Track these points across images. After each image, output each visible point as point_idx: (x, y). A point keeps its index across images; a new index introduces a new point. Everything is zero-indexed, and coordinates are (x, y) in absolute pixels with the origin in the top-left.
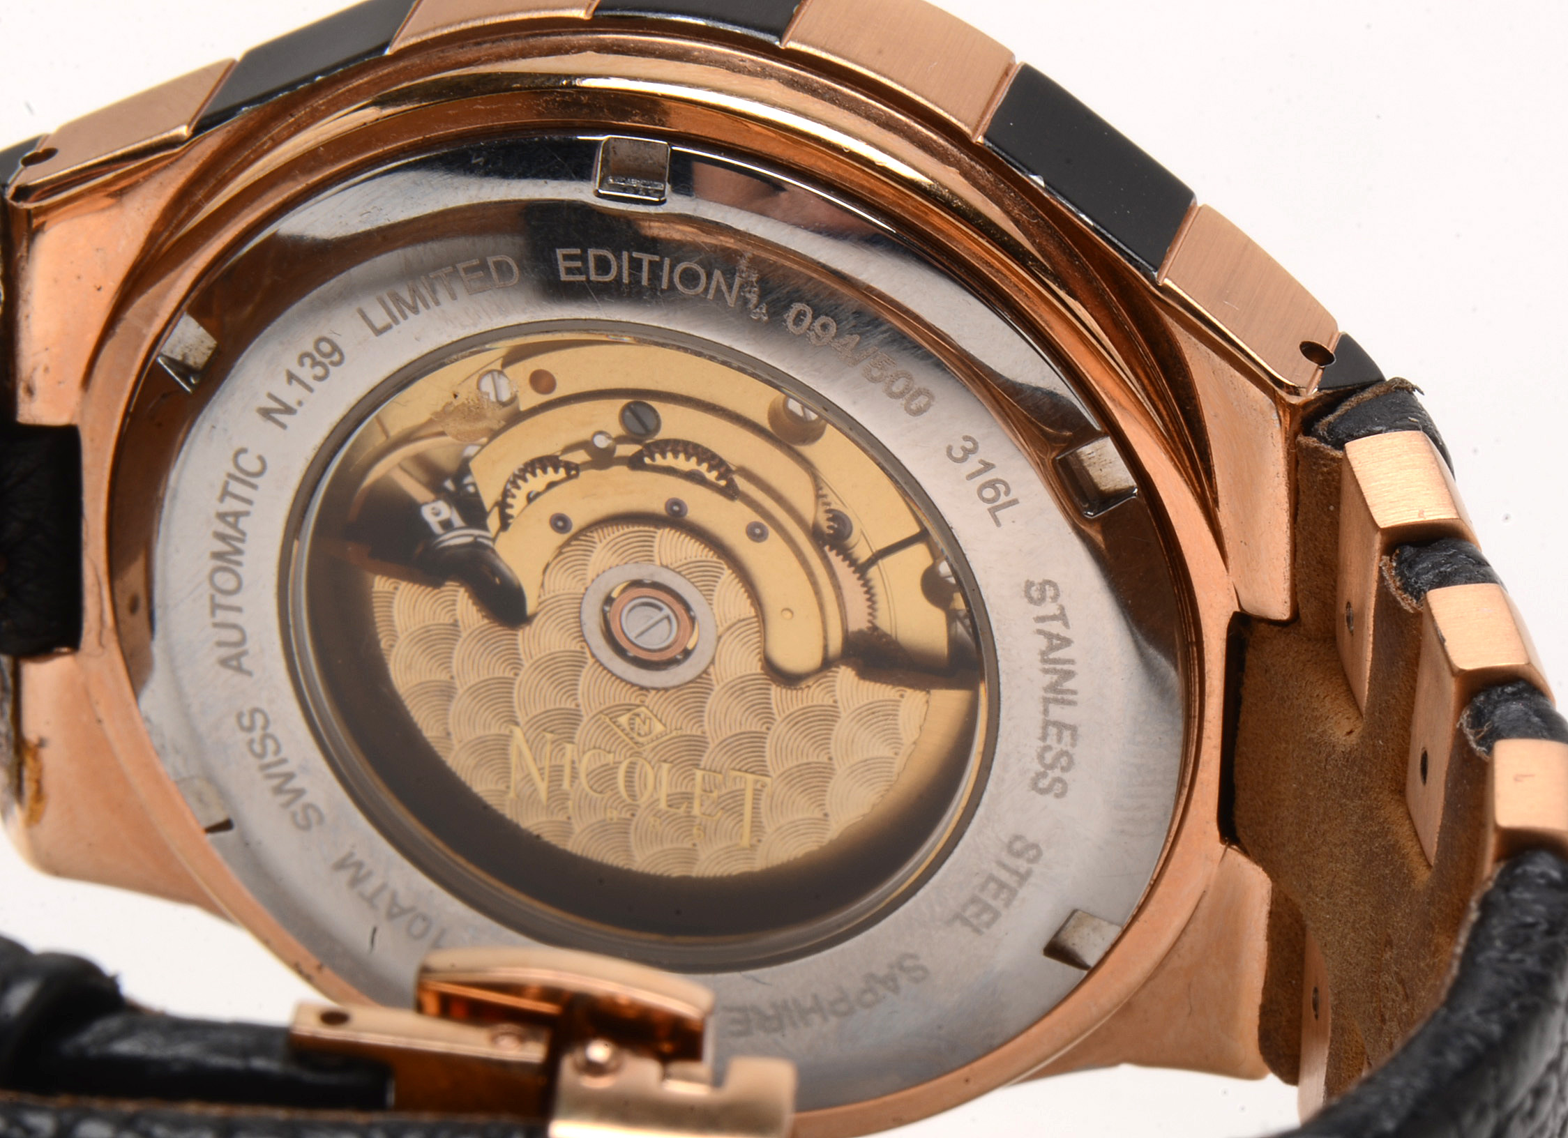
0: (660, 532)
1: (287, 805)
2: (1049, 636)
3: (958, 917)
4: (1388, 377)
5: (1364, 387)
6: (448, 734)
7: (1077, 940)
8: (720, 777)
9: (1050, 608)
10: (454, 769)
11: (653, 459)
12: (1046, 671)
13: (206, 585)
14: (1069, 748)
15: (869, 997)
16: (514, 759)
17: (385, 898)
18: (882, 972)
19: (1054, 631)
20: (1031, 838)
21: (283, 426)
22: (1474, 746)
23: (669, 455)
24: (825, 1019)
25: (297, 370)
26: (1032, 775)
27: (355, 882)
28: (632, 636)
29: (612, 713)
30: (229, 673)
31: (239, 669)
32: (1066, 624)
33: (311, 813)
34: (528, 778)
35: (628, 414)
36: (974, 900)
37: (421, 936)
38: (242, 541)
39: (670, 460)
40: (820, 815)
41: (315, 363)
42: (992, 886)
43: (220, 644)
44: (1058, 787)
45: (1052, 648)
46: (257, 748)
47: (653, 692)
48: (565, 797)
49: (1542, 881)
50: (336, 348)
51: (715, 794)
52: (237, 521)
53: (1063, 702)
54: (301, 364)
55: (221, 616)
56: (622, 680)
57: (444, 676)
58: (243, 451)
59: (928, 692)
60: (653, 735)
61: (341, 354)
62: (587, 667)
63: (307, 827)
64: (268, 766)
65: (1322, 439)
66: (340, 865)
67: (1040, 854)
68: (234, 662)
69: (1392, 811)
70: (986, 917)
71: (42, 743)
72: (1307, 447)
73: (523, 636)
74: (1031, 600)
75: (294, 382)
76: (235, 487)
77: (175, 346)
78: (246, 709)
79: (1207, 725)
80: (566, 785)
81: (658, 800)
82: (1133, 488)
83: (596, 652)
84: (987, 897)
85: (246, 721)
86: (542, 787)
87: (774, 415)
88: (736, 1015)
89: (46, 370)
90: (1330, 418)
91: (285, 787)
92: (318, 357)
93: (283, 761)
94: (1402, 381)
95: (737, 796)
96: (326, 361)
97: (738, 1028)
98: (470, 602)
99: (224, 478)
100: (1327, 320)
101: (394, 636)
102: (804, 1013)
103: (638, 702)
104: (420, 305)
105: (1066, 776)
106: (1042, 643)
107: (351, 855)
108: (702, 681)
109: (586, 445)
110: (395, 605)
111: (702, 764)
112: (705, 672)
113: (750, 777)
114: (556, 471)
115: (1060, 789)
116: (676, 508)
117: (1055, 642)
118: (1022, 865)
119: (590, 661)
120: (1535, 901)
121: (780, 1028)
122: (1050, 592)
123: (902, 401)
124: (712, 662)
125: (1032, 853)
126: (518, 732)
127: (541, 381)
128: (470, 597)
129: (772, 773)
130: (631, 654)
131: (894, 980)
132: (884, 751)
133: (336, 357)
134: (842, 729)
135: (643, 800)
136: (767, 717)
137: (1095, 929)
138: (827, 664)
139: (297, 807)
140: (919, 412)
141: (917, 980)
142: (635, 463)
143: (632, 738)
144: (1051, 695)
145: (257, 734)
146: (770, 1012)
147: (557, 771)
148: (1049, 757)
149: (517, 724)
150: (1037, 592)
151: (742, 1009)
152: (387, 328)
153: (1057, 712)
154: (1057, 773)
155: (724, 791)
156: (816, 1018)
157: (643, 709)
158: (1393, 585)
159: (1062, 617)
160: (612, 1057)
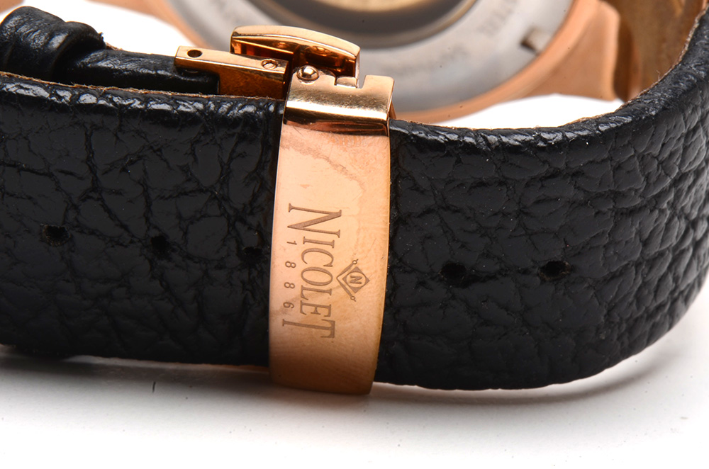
160: (314, 72)
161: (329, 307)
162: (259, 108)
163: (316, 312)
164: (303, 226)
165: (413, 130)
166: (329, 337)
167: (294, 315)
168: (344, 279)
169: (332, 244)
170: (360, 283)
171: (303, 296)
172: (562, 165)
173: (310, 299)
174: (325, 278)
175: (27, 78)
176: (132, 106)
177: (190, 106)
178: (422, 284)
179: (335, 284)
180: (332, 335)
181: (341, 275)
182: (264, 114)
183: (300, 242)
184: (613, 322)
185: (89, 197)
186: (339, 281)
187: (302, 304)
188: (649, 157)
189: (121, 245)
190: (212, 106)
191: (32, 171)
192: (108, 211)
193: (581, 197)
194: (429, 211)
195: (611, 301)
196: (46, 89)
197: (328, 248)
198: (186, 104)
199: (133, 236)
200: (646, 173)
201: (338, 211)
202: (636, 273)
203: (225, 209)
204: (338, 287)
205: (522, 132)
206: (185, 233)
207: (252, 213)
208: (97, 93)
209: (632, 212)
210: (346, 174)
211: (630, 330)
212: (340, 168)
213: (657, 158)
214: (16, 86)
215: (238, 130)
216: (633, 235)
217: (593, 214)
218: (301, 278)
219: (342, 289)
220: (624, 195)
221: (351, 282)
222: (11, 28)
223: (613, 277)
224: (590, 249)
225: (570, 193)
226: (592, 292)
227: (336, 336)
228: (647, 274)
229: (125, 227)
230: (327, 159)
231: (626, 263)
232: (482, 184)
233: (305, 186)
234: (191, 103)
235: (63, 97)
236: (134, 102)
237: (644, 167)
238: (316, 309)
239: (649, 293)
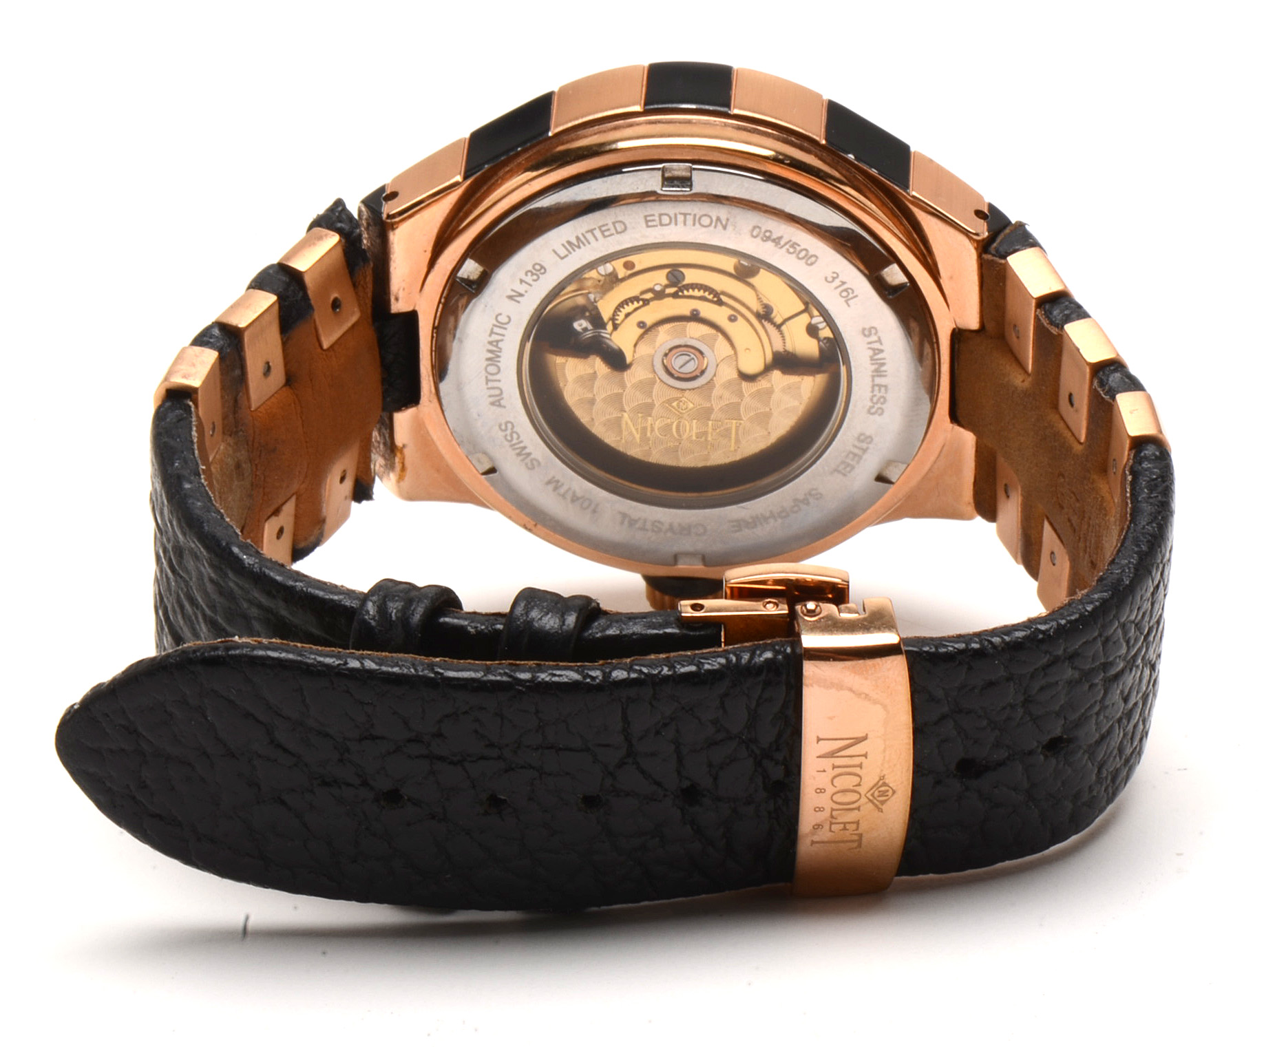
0: (689, 324)
1: (523, 460)
2: (874, 349)
3: (836, 470)
4: (1013, 222)
5: (1005, 227)
6: (593, 419)
7: (888, 472)
8: (720, 423)
9: (874, 338)
10: (595, 433)
11: (683, 292)
12: (873, 364)
13: (484, 372)
14: (885, 395)
15: (796, 509)
16: (624, 426)
17: (570, 494)
18: (801, 497)
19: (876, 347)
20: (868, 433)
21: (518, 302)
22: (1104, 396)
23: (691, 290)
24: (776, 520)
25: (524, 278)
26: (868, 407)
27: (556, 489)
28: (677, 369)
29: (669, 402)
30: (495, 408)
31: (500, 406)
32: (881, 344)
33: (535, 462)
34: (631, 433)
35: (670, 275)
36: (843, 462)
37: (588, 508)
38: (500, 352)
39: (691, 292)
40: (766, 433)
41: (533, 274)
42: (851, 456)
43: (490, 396)
44: (880, 411)
45: (875, 354)
46: (509, 438)
47: (688, 391)
48: (649, 439)
49: (1153, 458)
50: (542, 267)
51: (718, 431)
52: (497, 344)
53: (880, 376)
54: (526, 275)
55: (490, 384)
56: (674, 387)
57: (590, 396)
58: (500, 314)
59: (814, 376)
60: (688, 409)
61: (545, 270)
62: (657, 384)
63: (533, 468)
64: (514, 445)
65: (994, 255)
66: (549, 482)
67: (872, 439)
68: (497, 402)
69: (1053, 417)
70: (848, 469)
71: (404, 446)
72: (988, 260)
73: (627, 375)
74: (865, 335)
75: (523, 284)
76: (496, 330)
77: (464, 273)
78: (503, 422)
79: (942, 375)
80: (649, 434)
81: (692, 436)
82: (907, 283)
83: (660, 377)
84: (849, 461)
85: (503, 427)
86: (638, 436)
87: (736, 268)
88: (735, 524)
89: (404, 289)
90: (995, 245)
91: (522, 453)
92: (534, 272)
93: (521, 442)
94: (1020, 222)
95: (728, 430)
96: (538, 273)
97: (736, 528)
98: (602, 363)
99: (491, 327)
100: (979, 198)
101: (566, 381)
102: (766, 519)
103: (681, 396)
104: (581, 245)
105: (883, 406)
106: (871, 353)
107: (554, 477)
108: (711, 383)
109: (651, 290)
110: (567, 368)
111: (712, 418)
112: (712, 379)
113: (734, 421)
114: (638, 302)
115: (881, 412)
116: (695, 313)
117: (877, 351)
118: (864, 445)
119: (658, 381)
120: (1154, 468)
121: (755, 526)
122: (873, 331)
123: (804, 261)
124: (715, 375)
125: (869, 440)
126: (626, 415)
127: (629, 265)
128: (602, 360)
129: (744, 419)
130: (676, 376)
131: (807, 500)
132: (796, 403)
133: (543, 271)
134: (776, 396)
135: (685, 437)
136: (741, 395)
137: (895, 467)
138: (768, 369)
139: (528, 460)
140: (812, 264)
141: (817, 499)
142: (675, 295)
143: (678, 411)
144: (874, 374)
145: (509, 432)
146: (750, 520)
147: (644, 429)
148: (875, 399)
149: (625, 412)
150: (867, 332)
151: (737, 521)
152: (566, 256)
153: (878, 380)
154: (879, 405)
155: (722, 428)
156: (772, 521)
157: (684, 399)
158: (1045, 322)
159: (879, 341)
160: (817, 606)
161: (858, 823)
162: (776, 653)
163: (845, 829)
164: (832, 754)
165: (922, 646)
166: (856, 848)
167: (824, 835)
168: (872, 795)
169: (860, 766)
170: (887, 796)
171: (832, 817)
172: (1060, 652)
173: (839, 818)
174: (854, 797)
175: (554, 663)
176: (662, 673)
177: (714, 663)
178: (938, 782)
179: (864, 800)
180: (860, 845)
181: (869, 791)
182: (784, 657)
183: (829, 769)
184: (1102, 778)
185: (625, 763)
186: (867, 797)
187: (831, 824)
188: (1129, 624)
189: (655, 800)
190: (734, 659)
191: (571, 750)
192: (643, 772)
193: (1077, 675)
194: (944, 717)
195: (1101, 760)
196: (577, 671)
197: (857, 770)
198: (710, 662)
199: (666, 790)
200: (1127, 638)
201: (864, 735)
202: (1119, 729)
203: (753, 751)
204: (866, 803)
205: (1019, 628)
206: (715, 779)
207: (778, 749)
208: (625, 667)
209: (1117, 677)
210: (870, 700)
211: (1114, 780)
212: (863, 696)
213: (1133, 622)
214: (550, 674)
215: (762, 677)
216: (1117, 697)
217: (1087, 687)
218: (831, 802)
219: (871, 804)
220: (1111, 664)
221: (879, 796)
222: (522, 615)
223: (1103, 738)
224: (1085, 720)
225: (1069, 673)
226: (1086, 757)
227: (863, 846)
228: (1127, 727)
229: (658, 784)
230: (851, 690)
231: (1111, 723)
232: (991, 684)
233: (831, 718)
234: (714, 659)
235: (597, 677)
236: (662, 670)
237: (1125, 633)
238: (845, 825)
239: (1128, 742)
